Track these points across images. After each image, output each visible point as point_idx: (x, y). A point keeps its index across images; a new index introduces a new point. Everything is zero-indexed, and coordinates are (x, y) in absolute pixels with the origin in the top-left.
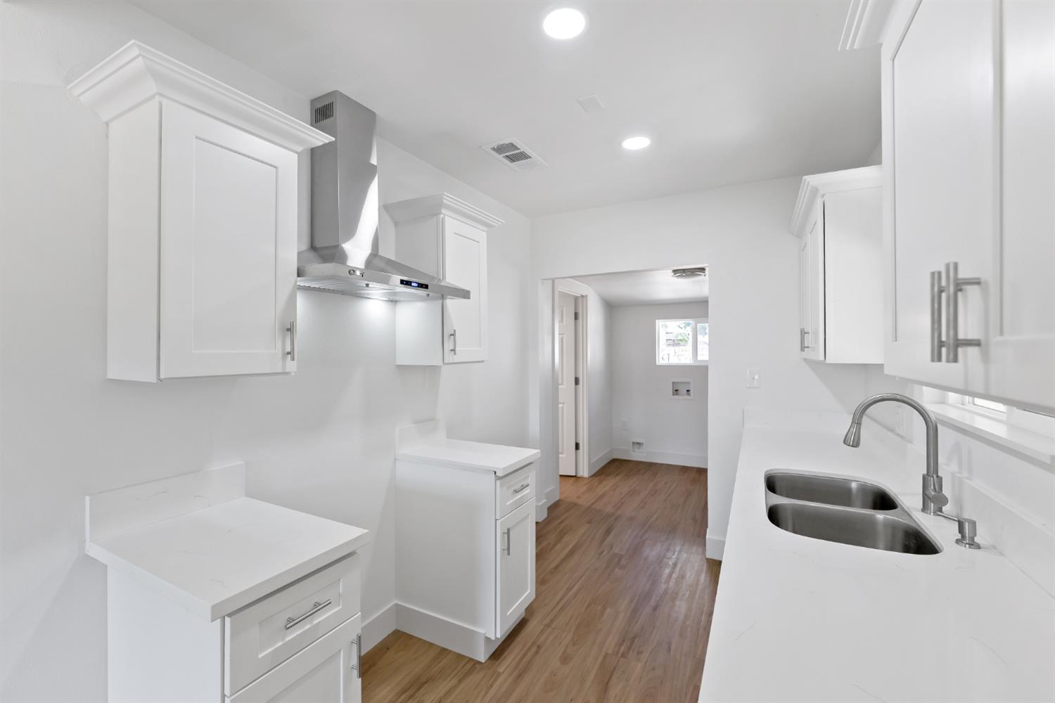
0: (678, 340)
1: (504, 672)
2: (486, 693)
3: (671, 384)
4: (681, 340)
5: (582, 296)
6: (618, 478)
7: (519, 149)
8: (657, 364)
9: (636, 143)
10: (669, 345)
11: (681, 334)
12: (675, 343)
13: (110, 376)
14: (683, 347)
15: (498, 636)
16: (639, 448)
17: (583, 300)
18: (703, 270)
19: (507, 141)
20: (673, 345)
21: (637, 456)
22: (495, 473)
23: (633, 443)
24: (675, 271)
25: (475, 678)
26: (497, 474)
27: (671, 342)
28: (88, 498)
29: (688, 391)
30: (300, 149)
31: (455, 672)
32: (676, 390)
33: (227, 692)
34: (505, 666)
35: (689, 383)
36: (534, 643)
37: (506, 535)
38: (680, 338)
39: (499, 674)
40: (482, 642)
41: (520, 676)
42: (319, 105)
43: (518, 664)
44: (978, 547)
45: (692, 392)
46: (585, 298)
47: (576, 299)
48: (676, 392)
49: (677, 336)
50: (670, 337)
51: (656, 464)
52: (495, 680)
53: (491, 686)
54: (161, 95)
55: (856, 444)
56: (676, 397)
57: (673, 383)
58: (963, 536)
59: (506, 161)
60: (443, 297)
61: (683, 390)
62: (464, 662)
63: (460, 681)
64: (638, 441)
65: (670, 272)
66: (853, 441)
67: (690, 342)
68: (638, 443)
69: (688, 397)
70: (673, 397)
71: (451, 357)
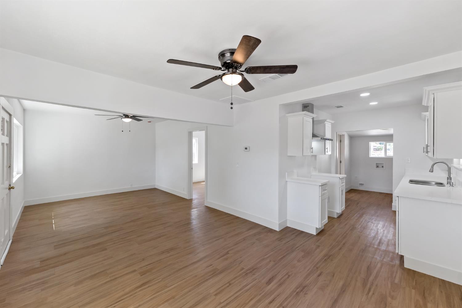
0: (378, 149)
4: (380, 149)
8: (370, 157)
9: (374, 103)
10: (374, 150)
11: (379, 147)
14: (380, 151)
15: (340, 212)
16: (362, 186)
17: (343, 136)
20: (376, 150)
21: (361, 188)
23: (360, 184)
25: (336, 219)
28: (287, 173)
29: (382, 166)
30: (312, 118)
32: (378, 166)
33: (320, 196)
35: (383, 164)
38: (379, 148)
40: (336, 214)
42: (304, 105)
45: (384, 167)
47: (340, 136)
48: (378, 167)
49: (378, 147)
50: (375, 148)
51: (368, 191)
52: (341, 220)
55: (432, 172)
56: (378, 168)
57: (376, 164)
58: (451, 185)
61: (380, 166)
64: (362, 183)
66: (432, 171)
67: (383, 150)
68: (361, 184)
69: (382, 168)
70: (376, 168)
71: (326, 153)
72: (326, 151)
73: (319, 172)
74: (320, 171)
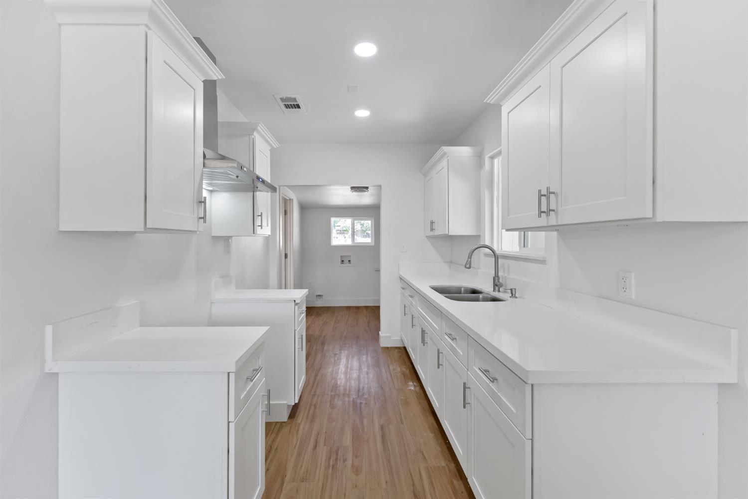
0: (343, 230)
1: (301, 422)
2: (297, 435)
3: (340, 257)
4: (345, 230)
5: (290, 199)
6: (313, 317)
7: (297, 102)
8: (332, 245)
9: (362, 113)
10: (338, 233)
11: (345, 226)
12: (342, 232)
13: (62, 228)
14: (346, 235)
16: (320, 299)
17: (290, 202)
18: (367, 188)
19: (293, 96)
20: (340, 234)
21: (319, 303)
22: (295, 301)
23: (316, 296)
24: (352, 188)
25: (286, 430)
26: (296, 302)
27: (338, 232)
29: (349, 261)
31: (271, 431)
32: (343, 261)
33: (232, 418)
34: (301, 419)
35: (350, 256)
36: (311, 405)
37: (301, 339)
39: (299, 424)
40: (286, 410)
41: (312, 421)
43: (307, 418)
44: (517, 298)
45: (352, 262)
46: (291, 201)
47: (287, 201)
50: (340, 228)
51: (331, 307)
52: (298, 427)
53: (298, 430)
54: (147, 26)
55: (469, 268)
56: (342, 264)
57: (341, 257)
59: (284, 108)
60: (254, 189)
61: (346, 260)
62: (274, 425)
63: (277, 434)
65: (349, 188)
67: (350, 232)
68: (319, 295)
69: (349, 265)
70: (340, 265)
71: (259, 231)
72: (258, 222)
73: (237, 288)
74: (241, 285)
